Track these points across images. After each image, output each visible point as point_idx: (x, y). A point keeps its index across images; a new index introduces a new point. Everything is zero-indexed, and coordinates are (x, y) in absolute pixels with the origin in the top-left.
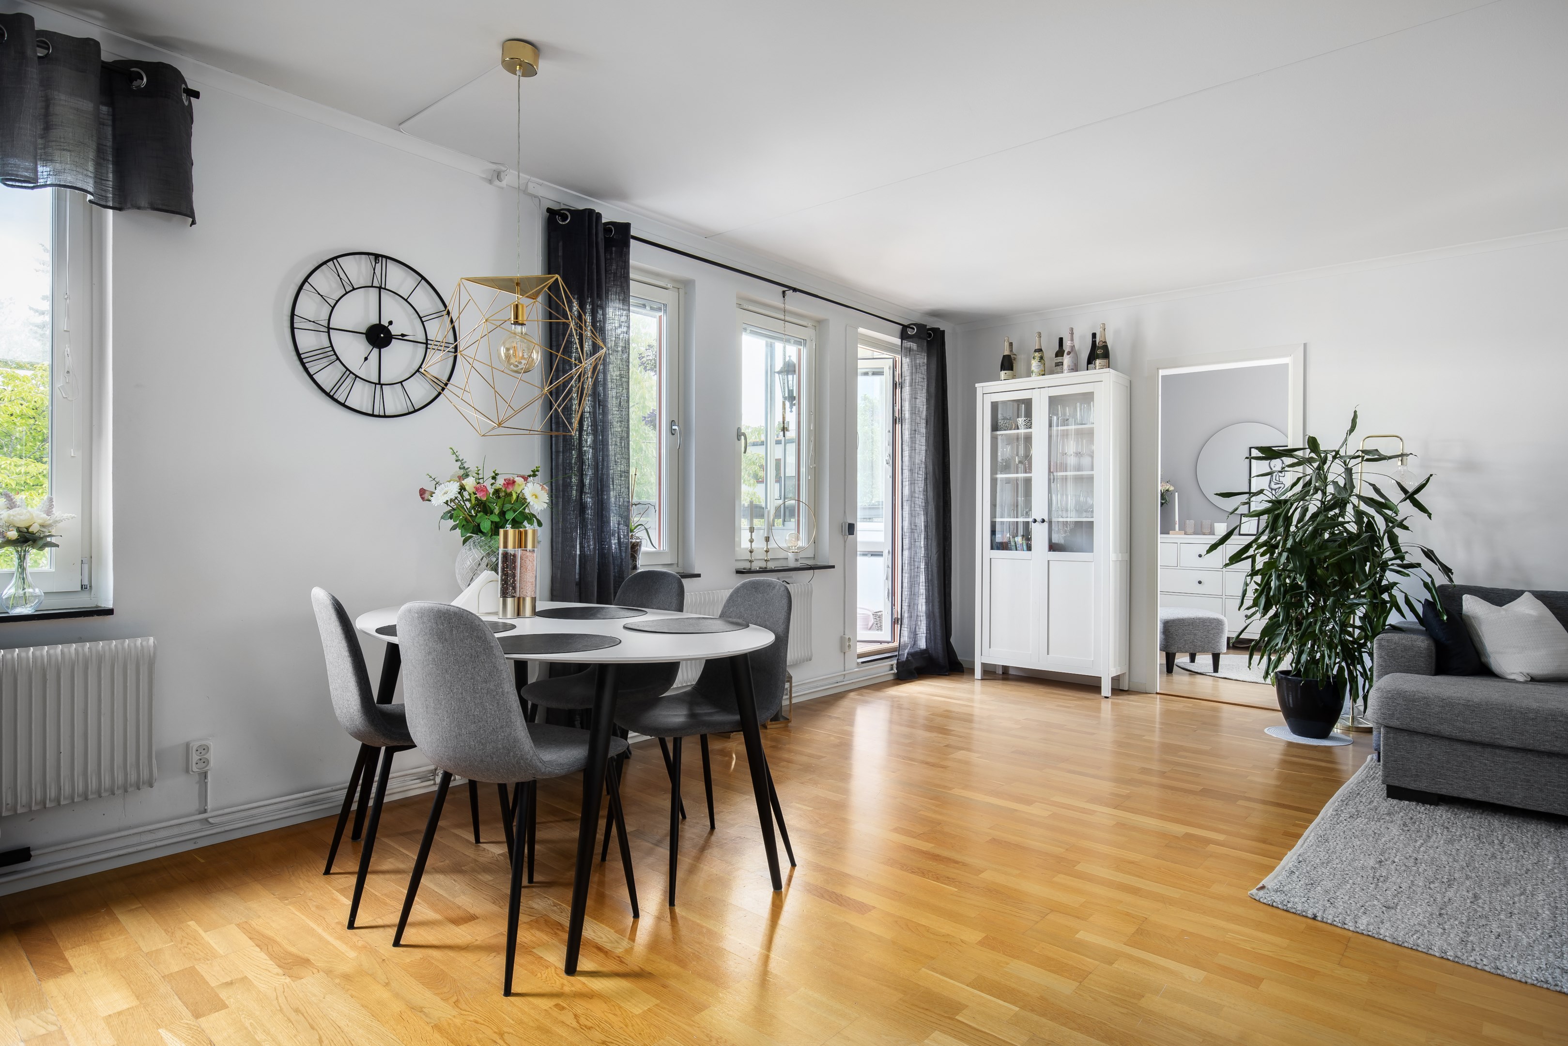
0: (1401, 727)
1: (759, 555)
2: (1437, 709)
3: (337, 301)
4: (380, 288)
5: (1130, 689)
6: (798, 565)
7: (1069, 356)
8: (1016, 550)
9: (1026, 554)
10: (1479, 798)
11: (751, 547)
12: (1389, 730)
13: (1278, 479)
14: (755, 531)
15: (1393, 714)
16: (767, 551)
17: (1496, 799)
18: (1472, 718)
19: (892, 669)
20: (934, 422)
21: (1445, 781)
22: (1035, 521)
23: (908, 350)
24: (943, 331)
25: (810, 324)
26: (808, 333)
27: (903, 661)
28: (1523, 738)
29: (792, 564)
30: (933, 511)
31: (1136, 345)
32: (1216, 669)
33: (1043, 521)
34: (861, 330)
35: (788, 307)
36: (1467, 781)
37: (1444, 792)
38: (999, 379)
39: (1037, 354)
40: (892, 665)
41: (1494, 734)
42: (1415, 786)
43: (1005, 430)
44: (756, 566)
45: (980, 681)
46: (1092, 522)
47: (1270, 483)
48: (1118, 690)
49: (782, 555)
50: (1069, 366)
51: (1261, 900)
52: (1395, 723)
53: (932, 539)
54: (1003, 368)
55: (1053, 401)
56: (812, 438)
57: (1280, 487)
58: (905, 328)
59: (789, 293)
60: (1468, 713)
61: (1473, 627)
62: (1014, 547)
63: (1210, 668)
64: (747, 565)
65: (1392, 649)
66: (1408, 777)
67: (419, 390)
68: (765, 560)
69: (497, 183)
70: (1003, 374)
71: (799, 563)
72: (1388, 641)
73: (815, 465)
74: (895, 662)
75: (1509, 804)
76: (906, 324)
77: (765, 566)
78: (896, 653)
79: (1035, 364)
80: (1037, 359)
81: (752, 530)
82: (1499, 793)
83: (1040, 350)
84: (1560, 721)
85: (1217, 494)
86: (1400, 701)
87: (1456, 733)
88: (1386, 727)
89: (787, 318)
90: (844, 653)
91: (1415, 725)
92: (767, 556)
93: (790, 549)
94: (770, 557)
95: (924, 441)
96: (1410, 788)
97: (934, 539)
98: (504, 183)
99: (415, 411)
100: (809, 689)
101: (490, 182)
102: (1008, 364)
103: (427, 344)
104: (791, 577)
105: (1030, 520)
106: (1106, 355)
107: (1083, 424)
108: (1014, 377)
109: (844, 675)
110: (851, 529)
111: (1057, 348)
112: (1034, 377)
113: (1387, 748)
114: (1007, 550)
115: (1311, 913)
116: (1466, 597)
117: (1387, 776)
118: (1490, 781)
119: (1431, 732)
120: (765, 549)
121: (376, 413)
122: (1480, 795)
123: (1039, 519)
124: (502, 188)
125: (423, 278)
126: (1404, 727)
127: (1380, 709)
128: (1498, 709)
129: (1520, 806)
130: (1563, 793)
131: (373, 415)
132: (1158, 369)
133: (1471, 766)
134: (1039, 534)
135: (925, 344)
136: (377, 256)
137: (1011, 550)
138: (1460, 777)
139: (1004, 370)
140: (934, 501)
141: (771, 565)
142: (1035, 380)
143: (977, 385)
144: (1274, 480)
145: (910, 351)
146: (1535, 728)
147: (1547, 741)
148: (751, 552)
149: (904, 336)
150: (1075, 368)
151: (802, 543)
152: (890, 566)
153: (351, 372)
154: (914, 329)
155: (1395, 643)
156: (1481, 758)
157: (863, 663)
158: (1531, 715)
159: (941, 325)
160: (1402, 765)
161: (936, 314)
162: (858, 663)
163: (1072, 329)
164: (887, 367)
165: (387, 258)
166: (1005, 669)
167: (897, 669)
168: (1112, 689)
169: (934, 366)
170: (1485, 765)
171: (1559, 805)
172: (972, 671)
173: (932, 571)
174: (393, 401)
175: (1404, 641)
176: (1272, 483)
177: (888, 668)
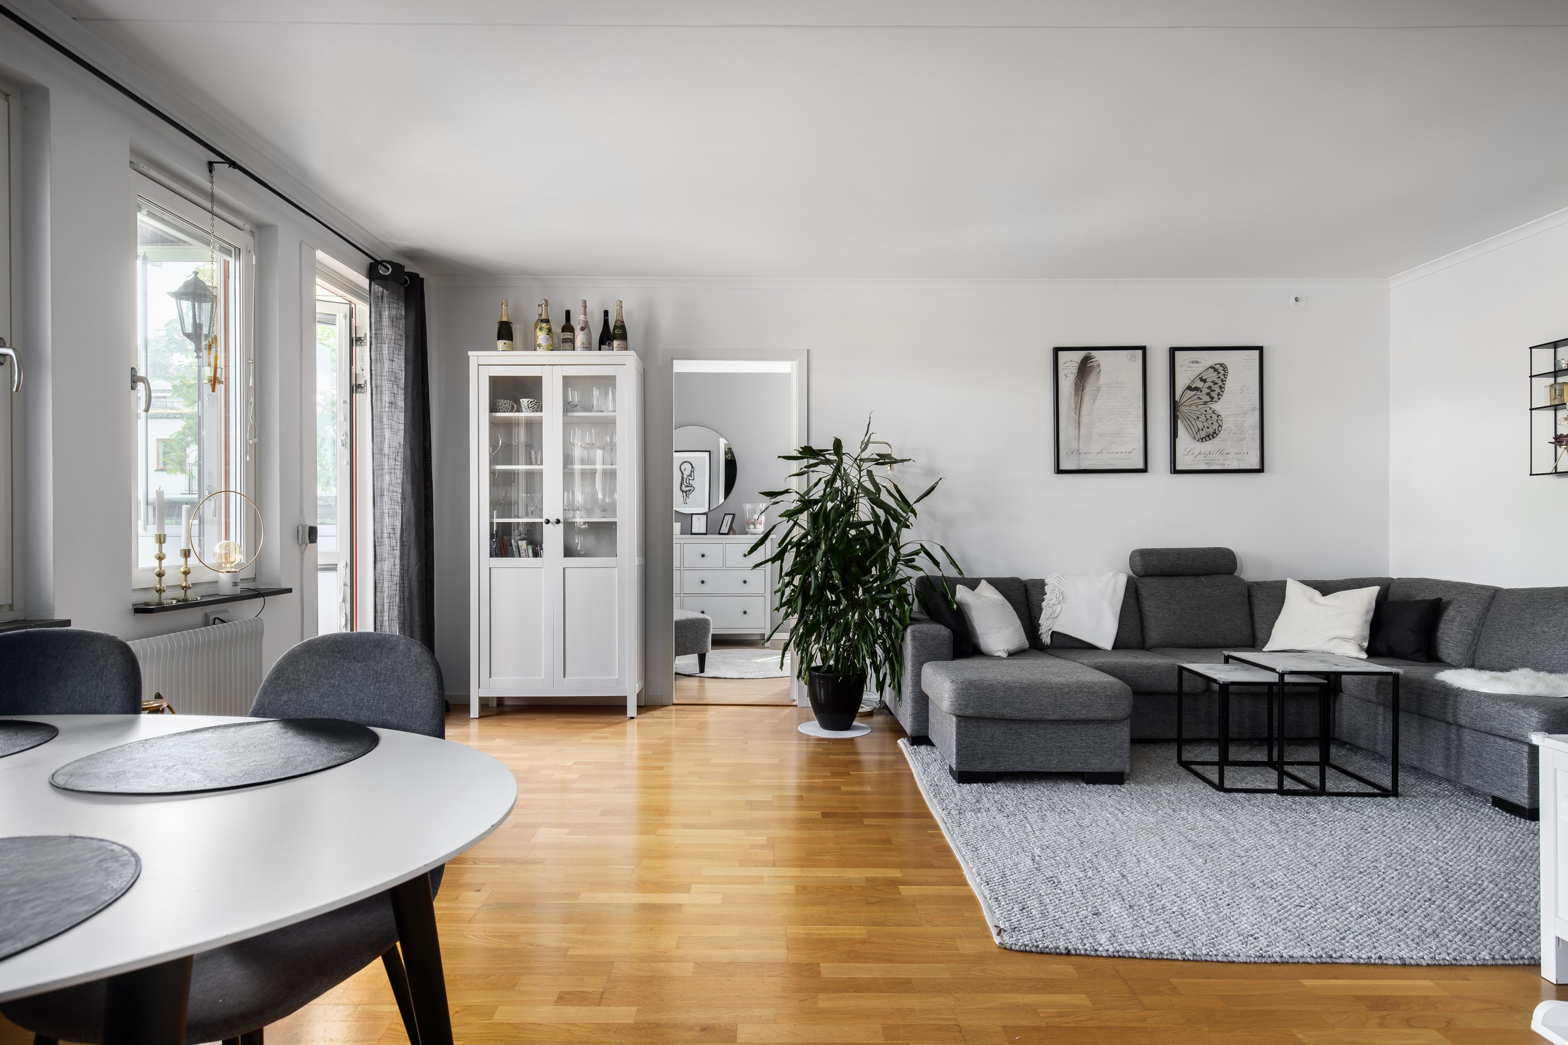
0: (974, 715)
1: (173, 578)
2: (1001, 694)
5: (647, 704)
6: (238, 591)
7: (583, 332)
8: (520, 556)
9: (531, 561)
10: (1028, 770)
11: (160, 567)
12: (961, 719)
13: (688, 482)
14: (167, 539)
15: (968, 704)
16: (186, 573)
17: (1040, 768)
18: (1027, 699)
20: (412, 395)
21: (1003, 759)
22: (548, 522)
23: (375, 296)
24: (422, 279)
25: (247, 227)
26: (242, 239)
28: (1062, 710)
29: (227, 590)
30: (412, 510)
31: (650, 330)
32: (702, 670)
33: (558, 522)
34: (320, 255)
35: (219, 191)
36: (1019, 756)
37: (1002, 769)
38: (495, 349)
39: (544, 325)
41: (1042, 710)
42: (981, 768)
43: (504, 412)
44: (169, 598)
45: (477, 721)
46: (616, 523)
47: (681, 485)
48: (642, 708)
49: (209, 576)
50: (583, 344)
51: (1013, 947)
52: (969, 712)
53: (410, 547)
54: (500, 337)
55: (568, 382)
56: (252, 399)
57: (690, 490)
58: (375, 263)
59: (222, 169)
60: (1023, 694)
61: (966, 612)
62: (516, 553)
63: (697, 670)
64: (152, 597)
65: (923, 639)
66: (975, 761)
68: (185, 588)
70: (501, 343)
71: (239, 587)
72: (920, 632)
73: (256, 440)
75: (1048, 770)
76: (379, 259)
77: (183, 595)
79: (542, 337)
80: (545, 331)
81: (161, 539)
82: (1041, 762)
83: (547, 321)
84: (1085, 692)
85: (761, 493)
86: (973, 691)
87: (1016, 715)
88: (958, 716)
91: (985, 712)
92: (186, 581)
93: (222, 568)
94: (191, 579)
95: (403, 419)
96: (978, 771)
97: (413, 545)
102: (505, 332)
104: (226, 611)
105: (543, 520)
106: (623, 337)
107: (601, 412)
108: (513, 349)
110: (312, 534)
111: (564, 323)
112: (540, 352)
113: (960, 736)
114: (506, 556)
115: (1064, 949)
116: (958, 587)
117: (959, 764)
118: (1035, 752)
119: (997, 717)
120: (182, 570)
122: (1028, 767)
123: (553, 519)
126: (977, 715)
127: (957, 701)
128: (1044, 687)
129: (1056, 771)
130: (1083, 752)
132: (672, 359)
133: (1022, 742)
134: (553, 538)
135: (403, 291)
137: (513, 556)
138: (1014, 753)
139: (503, 339)
140: (413, 497)
141: (193, 595)
142: (542, 355)
143: (470, 353)
144: (685, 483)
145: (382, 297)
146: (1070, 701)
147: (1078, 711)
148: (160, 575)
149: (374, 275)
150: (588, 347)
151: (238, 557)
152: (349, 583)
154: (388, 269)
155: (926, 634)
156: (1029, 733)
158: (1066, 690)
159: (419, 270)
160: (971, 750)
161: (413, 255)
163: (585, 302)
164: (342, 315)
166: (500, 700)
168: (638, 706)
169: (412, 322)
170: (1032, 738)
171: (1081, 763)
172: (466, 708)
173: (410, 587)
175: (932, 631)
176: (683, 486)
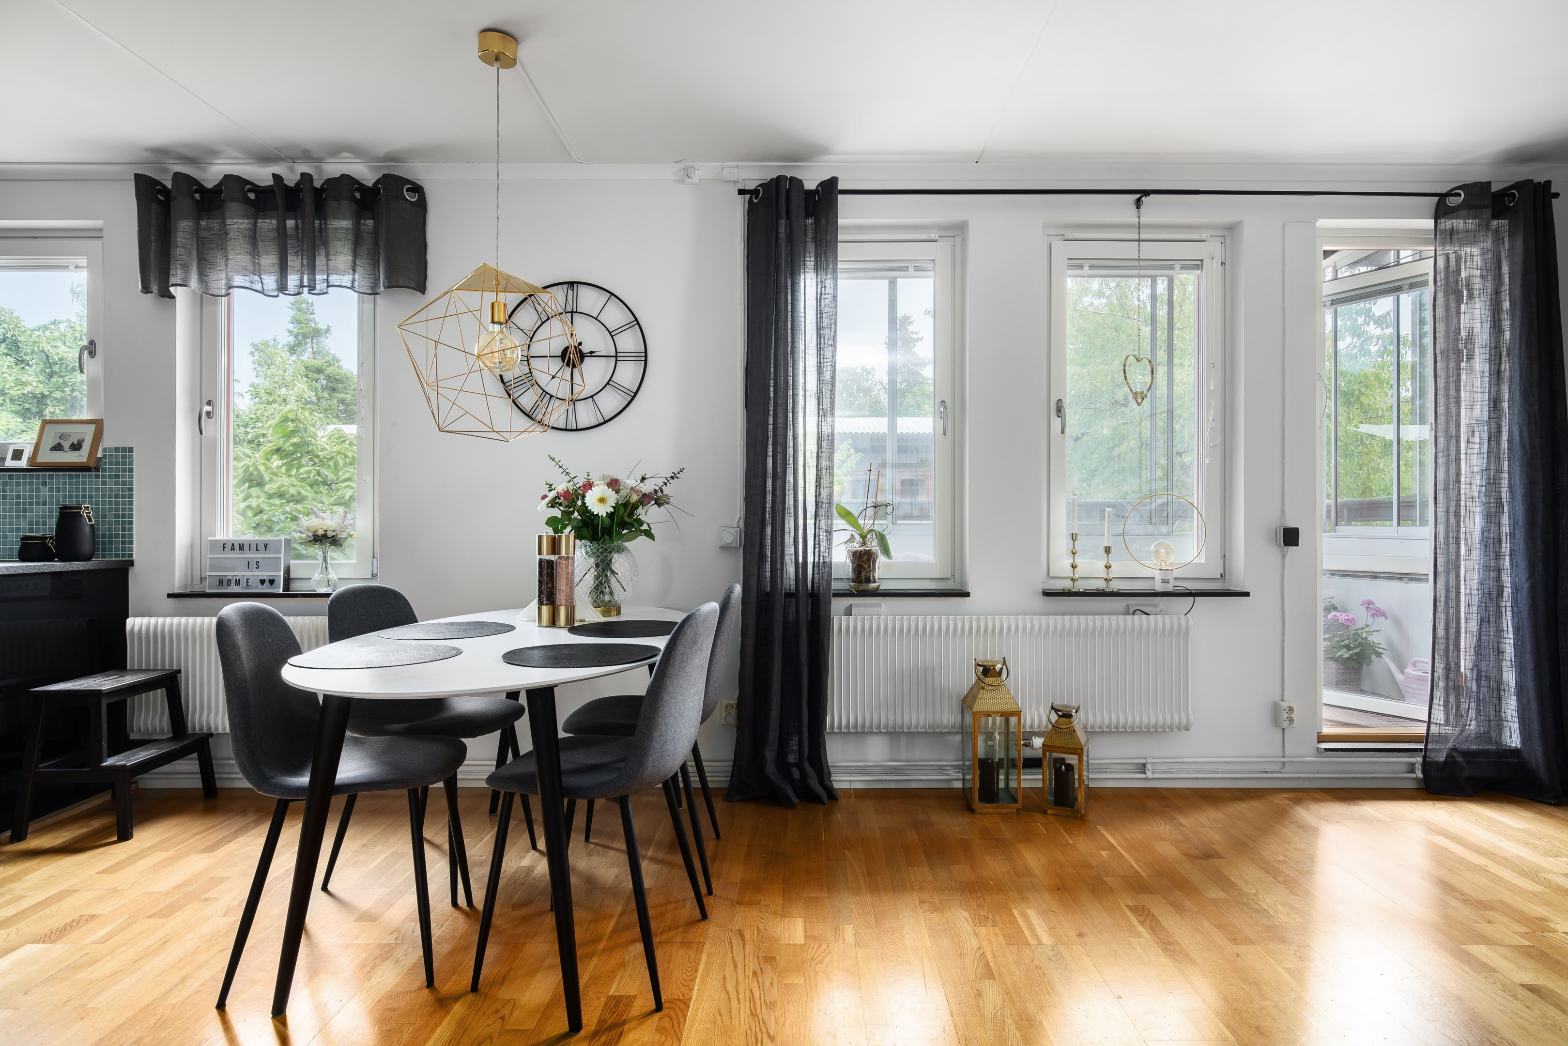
1: (1091, 569)
3: (535, 332)
4: (572, 312)
6: (1169, 588)
11: (1073, 560)
16: (1107, 567)
19: (1412, 771)
23: (1448, 233)
24: (1551, 183)
25: (1206, 235)
26: (1207, 249)
27: (1437, 763)
29: (1159, 587)
34: (1322, 223)
40: (1413, 764)
56: (1214, 402)
58: (1442, 197)
67: (610, 402)
68: (1106, 579)
69: (688, 180)
71: (1171, 585)
73: (1219, 442)
74: (1420, 759)
76: (1444, 189)
78: (1422, 746)
81: (1074, 537)
89: (1143, 236)
90: (1284, 729)
92: (1108, 574)
94: (1114, 574)
98: (696, 179)
99: (605, 422)
100: (1199, 772)
101: (682, 181)
103: (616, 356)
109: (1284, 763)
110: (1290, 537)
121: (569, 427)
124: (697, 184)
125: (612, 294)
131: (566, 430)
135: (1493, 214)
136: (572, 284)
145: (1451, 235)
148: (1074, 567)
149: (1441, 211)
153: (547, 393)
154: (1459, 195)
157: (1327, 750)
159: (1537, 173)
162: (1318, 749)
165: (578, 283)
167: (1423, 772)
174: (585, 415)
177: (1404, 768)
